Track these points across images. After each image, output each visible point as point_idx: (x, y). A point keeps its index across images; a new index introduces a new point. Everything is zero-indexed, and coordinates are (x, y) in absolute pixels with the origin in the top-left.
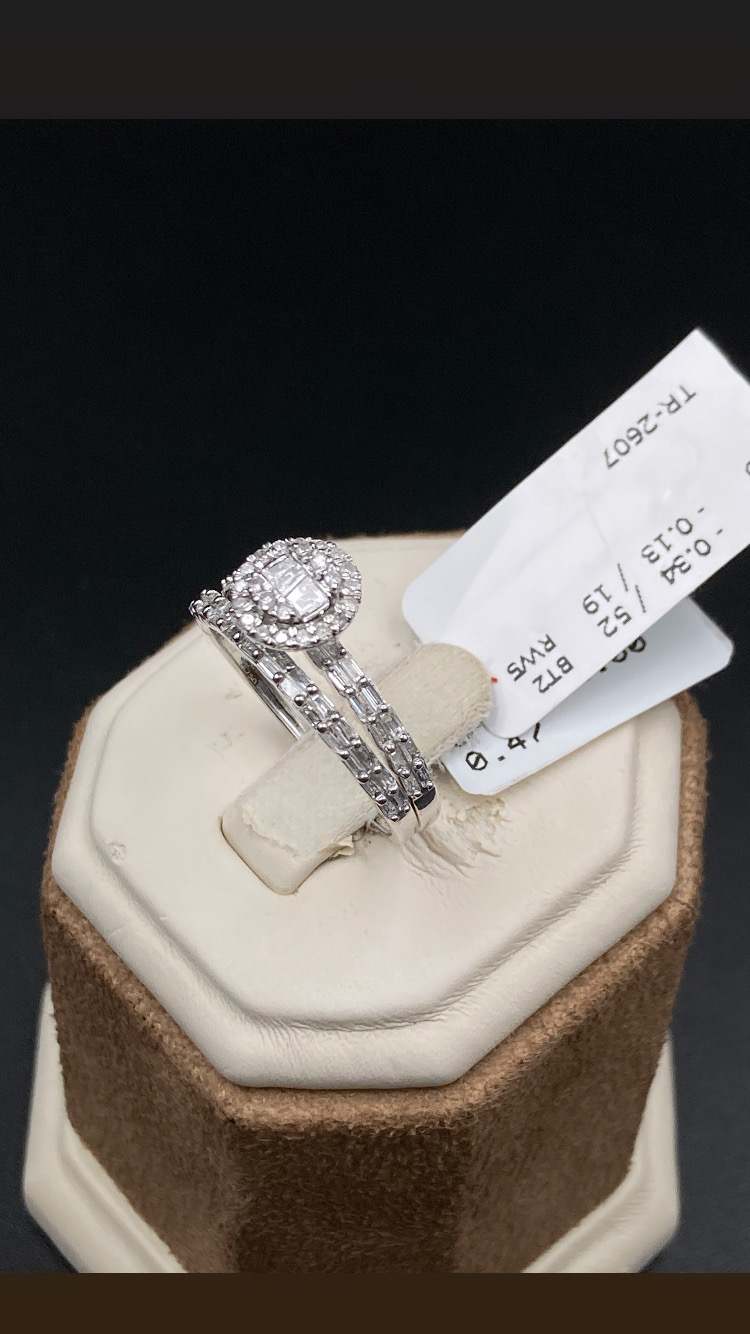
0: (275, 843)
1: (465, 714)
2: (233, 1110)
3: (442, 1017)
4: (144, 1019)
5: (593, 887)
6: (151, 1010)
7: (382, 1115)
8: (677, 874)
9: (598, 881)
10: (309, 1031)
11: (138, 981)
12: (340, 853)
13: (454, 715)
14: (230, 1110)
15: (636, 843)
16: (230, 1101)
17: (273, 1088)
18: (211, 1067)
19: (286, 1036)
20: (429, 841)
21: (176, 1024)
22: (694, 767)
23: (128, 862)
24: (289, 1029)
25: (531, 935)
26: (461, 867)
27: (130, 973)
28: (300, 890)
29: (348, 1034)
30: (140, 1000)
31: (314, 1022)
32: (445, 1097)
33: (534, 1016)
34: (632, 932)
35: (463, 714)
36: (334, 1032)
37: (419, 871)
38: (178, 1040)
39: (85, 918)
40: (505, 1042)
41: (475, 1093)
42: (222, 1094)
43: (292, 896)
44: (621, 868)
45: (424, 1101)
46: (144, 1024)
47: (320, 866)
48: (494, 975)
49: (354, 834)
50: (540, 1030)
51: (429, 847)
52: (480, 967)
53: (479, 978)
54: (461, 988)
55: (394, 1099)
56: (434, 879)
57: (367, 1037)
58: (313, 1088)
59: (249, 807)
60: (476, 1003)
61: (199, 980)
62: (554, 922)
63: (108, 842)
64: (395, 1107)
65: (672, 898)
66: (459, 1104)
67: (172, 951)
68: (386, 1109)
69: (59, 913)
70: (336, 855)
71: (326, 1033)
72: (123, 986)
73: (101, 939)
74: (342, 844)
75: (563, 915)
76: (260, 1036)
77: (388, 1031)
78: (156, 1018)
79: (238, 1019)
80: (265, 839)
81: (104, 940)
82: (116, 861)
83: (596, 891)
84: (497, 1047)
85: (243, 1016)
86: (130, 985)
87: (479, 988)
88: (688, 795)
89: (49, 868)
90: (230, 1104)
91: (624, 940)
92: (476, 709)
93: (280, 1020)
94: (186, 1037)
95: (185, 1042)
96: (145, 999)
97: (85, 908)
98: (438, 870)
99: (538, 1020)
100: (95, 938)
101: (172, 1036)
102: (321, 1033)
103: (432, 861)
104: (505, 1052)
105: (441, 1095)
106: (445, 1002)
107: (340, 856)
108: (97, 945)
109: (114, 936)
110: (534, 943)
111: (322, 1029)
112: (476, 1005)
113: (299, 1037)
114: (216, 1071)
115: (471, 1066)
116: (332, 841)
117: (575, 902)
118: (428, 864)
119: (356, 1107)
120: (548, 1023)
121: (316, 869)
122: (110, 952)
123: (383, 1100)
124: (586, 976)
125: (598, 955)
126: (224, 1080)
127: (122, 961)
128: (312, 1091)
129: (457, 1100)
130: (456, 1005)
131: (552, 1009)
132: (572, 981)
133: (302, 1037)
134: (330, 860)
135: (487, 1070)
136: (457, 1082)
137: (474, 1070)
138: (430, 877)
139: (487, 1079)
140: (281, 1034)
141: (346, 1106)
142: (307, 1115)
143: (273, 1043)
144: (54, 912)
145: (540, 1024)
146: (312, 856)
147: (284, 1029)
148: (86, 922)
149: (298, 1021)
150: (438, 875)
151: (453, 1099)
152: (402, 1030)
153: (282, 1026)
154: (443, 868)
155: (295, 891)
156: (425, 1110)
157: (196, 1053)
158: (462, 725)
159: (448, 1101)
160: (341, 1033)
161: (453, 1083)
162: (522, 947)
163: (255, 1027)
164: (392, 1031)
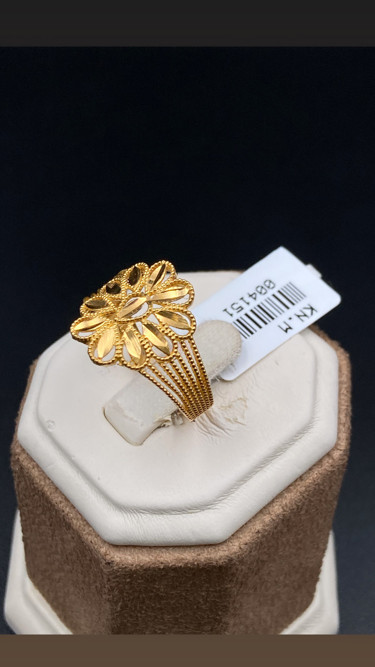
0: (131, 419)
1: (229, 354)
2: (110, 557)
3: (217, 507)
4: (63, 511)
5: (295, 441)
6: (66, 507)
7: (187, 559)
8: (338, 435)
9: (298, 438)
10: (148, 515)
11: (61, 492)
12: (164, 423)
13: (224, 355)
14: (108, 557)
15: (316, 419)
16: (108, 553)
17: (130, 546)
18: (98, 536)
19: (137, 517)
20: (210, 417)
21: (80, 514)
22: (345, 383)
23: (55, 430)
24: (138, 514)
25: (263, 465)
26: (226, 430)
27: (57, 488)
28: (144, 443)
29: (169, 516)
30: (61, 502)
31: (151, 510)
32: (219, 550)
33: (265, 508)
34: (314, 465)
35: (228, 354)
36: (161, 515)
37: (204, 432)
38: (81, 522)
39: (34, 461)
40: (250, 521)
41: (235, 547)
42: (103, 550)
43: (140, 446)
44: (309, 431)
45: (208, 552)
46: (63, 514)
47: (154, 430)
48: (244, 486)
49: (172, 414)
50: (268, 515)
51: (210, 420)
52: (237, 481)
53: (236, 487)
54: (227, 492)
55: (192, 551)
56: (213, 437)
57: (178, 518)
58: (150, 545)
59: (119, 401)
60: (234, 500)
61: (92, 489)
62: (275, 458)
63: (46, 421)
64: (193, 555)
65: (335, 447)
66: (226, 553)
67: (78, 475)
68: (188, 556)
69: (21, 458)
70: (162, 425)
71: (157, 515)
72: (52, 495)
73: (42, 472)
74: (166, 419)
75: (279, 455)
76: (123, 518)
77: (190, 514)
78: (70, 511)
79: (112, 508)
80: (126, 417)
81: (44, 472)
82: (50, 430)
83: (296, 443)
84: (246, 524)
85: (114, 508)
86: (56, 495)
87: (236, 492)
88: (342, 397)
89: (17, 436)
90: (108, 554)
91: (310, 469)
92: (234, 351)
93: (133, 509)
94: (85, 520)
95: (85, 523)
96: (64, 501)
97: (33, 455)
98: (215, 432)
99: (267, 510)
100: (39, 471)
101: (78, 519)
102: (154, 516)
103: (212, 428)
104: (250, 526)
105: (217, 548)
106: (219, 499)
107: (164, 426)
108: (40, 475)
109: (48, 469)
110: (264, 469)
111: (155, 514)
112: (235, 501)
113: (143, 518)
114: (100, 538)
115: (233, 533)
116: (161, 417)
117: (285, 448)
118: (210, 429)
119: (173, 555)
120: (272, 512)
121: (152, 432)
122: (46, 477)
123: (187, 551)
124: (291, 487)
125: (297, 477)
126: (105, 542)
127: (52, 482)
128: (150, 547)
129: (225, 551)
130: (225, 501)
131: (274, 504)
132: (284, 490)
133: (145, 518)
134: (159, 427)
135: (241, 536)
136: (225, 542)
137: (234, 535)
138: (211, 435)
139: (241, 540)
140: (134, 516)
141: (167, 554)
142: (148, 559)
143: (129, 521)
144: (19, 459)
145: (268, 512)
146: (151, 425)
147: (136, 514)
148: (35, 463)
149: (142, 510)
150: (216, 435)
151: (223, 551)
152: (196, 514)
153: (135, 512)
154: (217, 431)
155: (141, 444)
156: (209, 556)
157: (91, 529)
158: (228, 359)
159: (220, 551)
160: (164, 515)
161: (224, 542)
162: (258, 472)
163: (120, 513)
164: (193, 514)
